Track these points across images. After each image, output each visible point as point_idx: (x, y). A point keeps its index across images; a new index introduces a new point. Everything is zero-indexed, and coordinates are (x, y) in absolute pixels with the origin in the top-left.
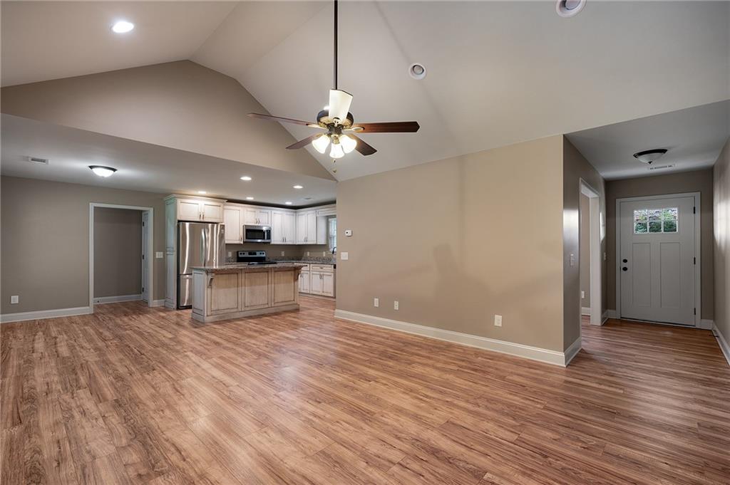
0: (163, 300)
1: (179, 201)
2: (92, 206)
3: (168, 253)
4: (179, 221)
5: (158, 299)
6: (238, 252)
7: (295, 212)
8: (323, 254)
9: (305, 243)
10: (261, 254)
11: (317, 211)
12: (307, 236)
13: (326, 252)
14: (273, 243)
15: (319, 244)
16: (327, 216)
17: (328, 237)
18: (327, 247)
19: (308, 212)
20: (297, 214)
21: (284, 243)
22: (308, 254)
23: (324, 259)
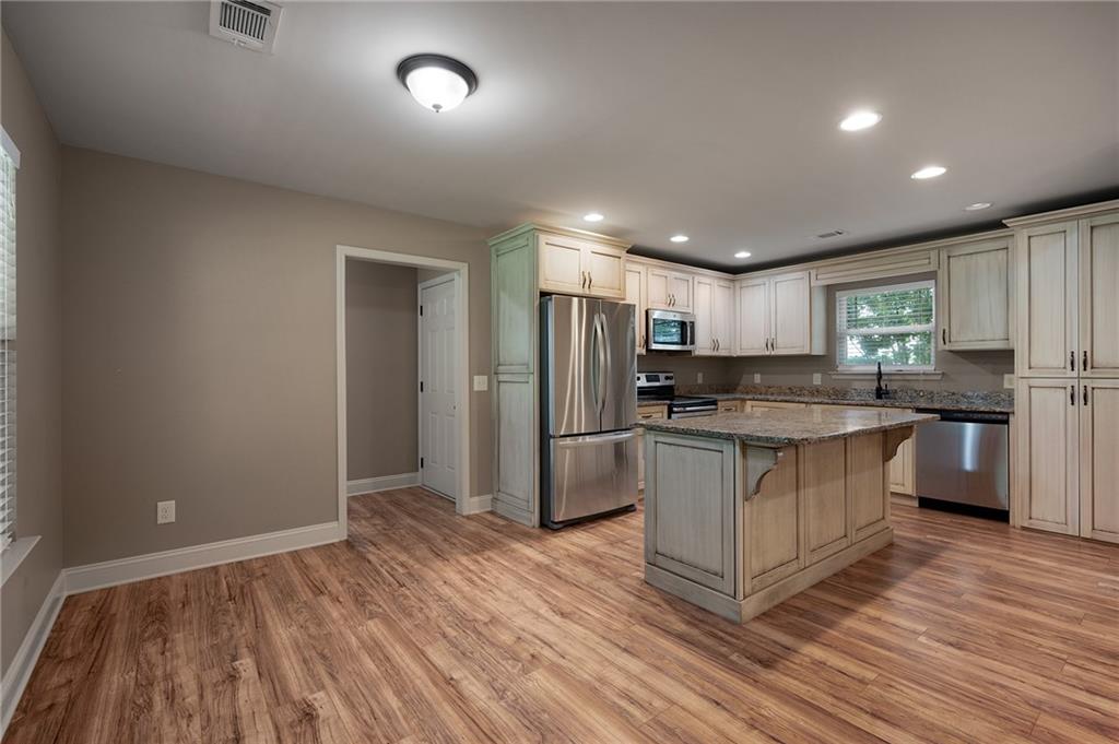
0: (490, 497)
1: (543, 238)
2: (342, 252)
3: (505, 378)
4: (543, 294)
5: (479, 495)
7: (733, 281)
8: (817, 379)
9: (767, 353)
10: (667, 378)
11: (813, 273)
12: (773, 336)
13: (824, 373)
14: (697, 353)
15: (813, 353)
16: (828, 286)
17: (832, 338)
18: (825, 361)
19: (779, 278)
20: (738, 285)
21: (715, 353)
22: (757, 378)
23: (816, 392)
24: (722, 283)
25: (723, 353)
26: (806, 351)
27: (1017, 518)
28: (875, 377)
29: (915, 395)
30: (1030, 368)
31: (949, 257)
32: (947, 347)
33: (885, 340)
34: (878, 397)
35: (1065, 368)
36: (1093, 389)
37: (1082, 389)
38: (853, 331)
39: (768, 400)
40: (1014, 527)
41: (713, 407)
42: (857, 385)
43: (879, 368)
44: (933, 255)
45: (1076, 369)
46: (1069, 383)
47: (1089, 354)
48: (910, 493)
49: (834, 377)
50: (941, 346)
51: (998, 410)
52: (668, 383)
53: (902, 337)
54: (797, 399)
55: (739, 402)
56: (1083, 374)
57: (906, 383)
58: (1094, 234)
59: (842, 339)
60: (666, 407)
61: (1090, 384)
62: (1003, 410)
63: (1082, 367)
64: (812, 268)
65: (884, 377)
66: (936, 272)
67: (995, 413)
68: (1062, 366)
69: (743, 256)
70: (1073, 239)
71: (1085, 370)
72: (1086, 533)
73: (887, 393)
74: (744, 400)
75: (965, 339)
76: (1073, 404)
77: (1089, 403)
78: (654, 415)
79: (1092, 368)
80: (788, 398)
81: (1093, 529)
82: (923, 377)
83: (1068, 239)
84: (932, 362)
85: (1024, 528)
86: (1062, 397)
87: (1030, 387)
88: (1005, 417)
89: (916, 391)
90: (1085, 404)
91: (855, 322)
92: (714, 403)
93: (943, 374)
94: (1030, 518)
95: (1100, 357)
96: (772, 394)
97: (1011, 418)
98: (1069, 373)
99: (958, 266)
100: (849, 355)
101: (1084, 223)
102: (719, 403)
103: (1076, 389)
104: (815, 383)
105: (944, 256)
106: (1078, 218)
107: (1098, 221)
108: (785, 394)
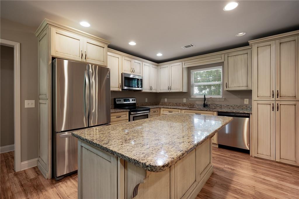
0: (36, 160)
3: (41, 101)
6: (115, 99)
7: (158, 66)
8: (185, 100)
9: (169, 91)
10: (133, 100)
11: (183, 63)
12: (170, 85)
13: (187, 98)
14: (143, 91)
15: (183, 91)
16: (188, 67)
17: (190, 86)
18: (187, 94)
19: (172, 65)
20: (159, 67)
21: (151, 91)
22: (166, 100)
23: (184, 105)
24: (153, 66)
25: (154, 91)
26: (181, 91)
27: (253, 153)
28: (203, 100)
29: (216, 106)
30: (258, 97)
31: (228, 57)
32: (227, 89)
33: (205, 87)
34: (204, 107)
35: (270, 97)
36: (280, 105)
37: (276, 105)
38: (196, 84)
39: (168, 108)
40: (252, 156)
41: (148, 111)
42: (197, 102)
43: (205, 96)
44: (223, 56)
45: (274, 97)
46: (272, 102)
47: (279, 91)
48: (216, 143)
49: (190, 100)
50: (225, 89)
51: (246, 112)
52: (133, 102)
53: (209, 86)
54: (178, 107)
55: (159, 109)
56: (277, 99)
57: (213, 102)
58: (281, 45)
59: (193, 86)
60: (128, 112)
61: (279, 103)
62: (248, 112)
63: (276, 97)
64: (183, 61)
65: (206, 100)
66: (224, 62)
67: (245, 113)
68: (269, 96)
69: (159, 55)
70: (273, 47)
71: (278, 97)
72: (278, 160)
73: (207, 105)
74: (160, 108)
75: (233, 86)
76: (273, 110)
77: (279, 110)
78: (122, 116)
79: (280, 97)
80: (175, 107)
81: (280, 158)
82: (218, 100)
83: (271, 48)
84: (221, 95)
85: (255, 157)
86: (269, 108)
87: (258, 104)
88: (248, 115)
89: (216, 105)
90: (278, 111)
91: (197, 81)
92: (149, 109)
93: (225, 99)
94: (258, 153)
95: (283, 93)
96: (170, 105)
97: (251, 116)
98: (272, 99)
99: (231, 60)
100: (195, 92)
101: (278, 42)
102: (151, 110)
103: (274, 104)
104: (184, 102)
105: (226, 56)
106: (275, 40)
107: (283, 40)
108: (175, 106)
